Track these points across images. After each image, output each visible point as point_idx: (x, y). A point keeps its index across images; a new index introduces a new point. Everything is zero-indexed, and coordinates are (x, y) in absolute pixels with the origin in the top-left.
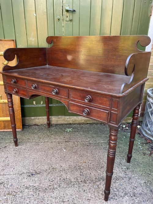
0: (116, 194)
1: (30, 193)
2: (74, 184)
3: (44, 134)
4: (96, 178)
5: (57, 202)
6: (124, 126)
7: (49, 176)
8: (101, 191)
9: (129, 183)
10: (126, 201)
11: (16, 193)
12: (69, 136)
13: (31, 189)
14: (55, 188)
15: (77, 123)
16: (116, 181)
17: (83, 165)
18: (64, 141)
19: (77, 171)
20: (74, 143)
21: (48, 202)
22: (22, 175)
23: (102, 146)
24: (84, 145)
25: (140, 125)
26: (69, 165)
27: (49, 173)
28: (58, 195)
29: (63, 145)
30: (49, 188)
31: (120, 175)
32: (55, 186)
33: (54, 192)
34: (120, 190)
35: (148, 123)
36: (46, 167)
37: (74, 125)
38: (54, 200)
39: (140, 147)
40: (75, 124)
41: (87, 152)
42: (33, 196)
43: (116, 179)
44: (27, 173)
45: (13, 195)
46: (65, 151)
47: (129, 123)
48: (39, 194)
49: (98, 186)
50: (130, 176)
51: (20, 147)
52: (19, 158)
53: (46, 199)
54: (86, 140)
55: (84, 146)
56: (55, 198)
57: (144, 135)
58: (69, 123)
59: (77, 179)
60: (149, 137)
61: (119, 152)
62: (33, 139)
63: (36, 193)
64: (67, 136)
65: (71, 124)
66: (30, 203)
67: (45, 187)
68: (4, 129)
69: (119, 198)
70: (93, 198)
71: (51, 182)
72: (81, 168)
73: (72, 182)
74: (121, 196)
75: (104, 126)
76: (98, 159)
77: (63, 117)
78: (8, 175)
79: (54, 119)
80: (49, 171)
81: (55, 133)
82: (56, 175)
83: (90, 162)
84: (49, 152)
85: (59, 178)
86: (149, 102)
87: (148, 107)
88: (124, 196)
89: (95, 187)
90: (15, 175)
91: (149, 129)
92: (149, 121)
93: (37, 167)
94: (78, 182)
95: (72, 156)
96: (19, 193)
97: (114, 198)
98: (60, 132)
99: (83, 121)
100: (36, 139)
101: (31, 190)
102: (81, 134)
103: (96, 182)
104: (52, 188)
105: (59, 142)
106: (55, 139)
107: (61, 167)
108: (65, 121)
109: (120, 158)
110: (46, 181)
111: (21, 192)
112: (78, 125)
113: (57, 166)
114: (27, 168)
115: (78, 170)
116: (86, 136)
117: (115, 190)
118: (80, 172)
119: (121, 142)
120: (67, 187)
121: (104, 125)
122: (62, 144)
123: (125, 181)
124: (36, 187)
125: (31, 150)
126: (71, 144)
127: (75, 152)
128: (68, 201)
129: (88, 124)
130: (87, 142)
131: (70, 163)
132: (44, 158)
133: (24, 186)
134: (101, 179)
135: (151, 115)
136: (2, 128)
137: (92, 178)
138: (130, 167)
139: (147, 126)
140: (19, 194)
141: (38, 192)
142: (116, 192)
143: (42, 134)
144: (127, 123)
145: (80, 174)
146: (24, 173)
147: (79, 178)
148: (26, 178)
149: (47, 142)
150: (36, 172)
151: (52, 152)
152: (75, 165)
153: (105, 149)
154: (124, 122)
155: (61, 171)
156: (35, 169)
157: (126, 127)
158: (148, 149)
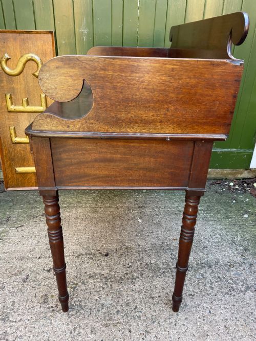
0: (232, 287)
1: (98, 284)
2: (164, 272)
3: (102, 195)
4: (197, 264)
5: (143, 298)
6: (232, 184)
7: (123, 259)
8: (208, 282)
9: (251, 272)
10: (250, 299)
11: (76, 284)
12: (144, 198)
13: (97, 278)
14: (135, 277)
16: (229, 268)
17: (174, 244)
18: (137, 206)
19: (166, 252)
20: (153, 209)
21: (128, 298)
26: (151, 244)
27: (121, 255)
28: (142, 289)
29: (137, 213)
30: (127, 277)
31: (235, 259)
32: (135, 274)
33: (134, 283)
34: (238, 282)
36: (115, 246)
38: (136, 295)
42: (103, 288)
43: (230, 266)
44: (86, 254)
45: (71, 288)
46: (140, 221)
47: (239, 179)
48: (111, 285)
49: (202, 275)
50: (251, 261)
51: (68, 215)
53: (124, 293)
54: (173, 206)
55: (170, 215)
56: (139, 292)
59: (168, 265)
61: (229, 225)
62: (86, 203)
63: (106, 284)
64: (141, 198)
66: (101, 299)
67: (120, 276)
69: (239, 294)
70: (197, 293)
71: (128, 269)
72: (170, 249)
73: (160, 269)
74: (241, 291)
80: (122, 251)
81: (119, 193)
82: (134, 257)
84: (116, 223)
85: (139, 263)
88: (246, 291)
89: (198, 277)
93: (101, 245)
94: (170, 269)
95: (154, 230)
96: (80, 284)
97: (230, 293)
100: (91, 202)
101: (98, 280)
102: (161, 196)
103: (198, 269)
104: (131, 277)
105: (128, 207)
106: (121, 202)
107: (139, 245)
109: (232, 233)
110: (119, 266)
111: (83, 283)
113: (132, 245)
114: (85, 247)
116: (171, 199)
117: (231, 282)
118: (171, 254)
119: (229, 209)
120: (153, 276)
122: (133, 210)
123: (244, 269)
124: (106, 275)
125: (86, 219)
126: (148, 211)
127: (157, 224)
128: (159, 296)
130: (174, 208)
131: (152, 240)
132: (110, 233)
133: (86, 275)
134: (206, 264)
136: (33, 184)
138: (250, 247)
140: (80, 287)
141: (109, 284)
142: (232, 284)
144: (236, 179)
145: (171, 258)
146: (81, 254)
148: (88, 263)
149: (110, 207)
150: (101, 253)
151: (120, 223)
152: (161, 243)
153: (206, 220)
154: (230, 177)
155: (140, 251)
156: (98, 248)
157: (234, 185)
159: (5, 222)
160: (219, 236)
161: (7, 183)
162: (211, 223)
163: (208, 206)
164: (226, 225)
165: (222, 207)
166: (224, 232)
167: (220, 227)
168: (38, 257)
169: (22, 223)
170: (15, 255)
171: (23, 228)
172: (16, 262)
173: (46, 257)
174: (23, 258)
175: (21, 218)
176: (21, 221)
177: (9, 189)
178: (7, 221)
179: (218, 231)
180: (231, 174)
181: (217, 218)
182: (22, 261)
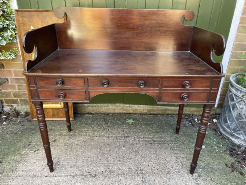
3: (99, 126)
7: (106, 180)
12: (129, 130)
15: (139, 113)
17: (145, 169)
18: (123, 136)
19: (139, 176)
20: (135, 138)
22: (75, 177)
23: (168, 145)
24: (146, 143)
25: (216, 118)
26: (129, 168)
27: (106, 177)
29: (122, 142)
35: (227, 118)
36: (102, 169)
37: (135, 115)
39: (216, 148)
41: (150, 152)
44: (80, 175)
46: (123, 149)
52: (70, 156)
54: (150, 136)
57: (220, 132)
58: (128, 112)
60: (227, 135)
62: (86, 132)
64: (127, 129)
65: (130, 114)
68: (53, 118)
72: (143, 173)
75: (172, 118)
76: (163, 162)
77: (122, 105)
78: (59, 176)
79: (110, 107)
80: (106, 174)
81: (112, 125)
82: (114, 179)
83: (154, 165)
84: (105, 150)
86: (231, 93)
87: (229, 99)
90: (66, 178)
91: (229, 126)
92: (229, 116)
93: (92, 168)
95: (133, 157)
98: (118, 123)
99: (146, 111)
100: (90, 131)
102: (142, 128)
105: (116, 137)
106: (112, 133)
107: (120, 169)
108: (124, 110)
112: (140, 116)
113: (115, 168)
114: (80, 169)
116: (149, 130)
118: (142, 178)
119: (192, 140)
121: (172, 116)
122: (120, 139)
125: (84, 145)
126: (131, 140)
127: (136, 152)
129: (151, 114)
130: (150, 138)
131: (130, 165)
132: (100, 158)
135: (233, 110)
136: (51, 116)
139: (226, 122)
143: (97, 126)
145: (142, 181)
146: (76, 175)
148: (80, 182)
149: (103, 136)
150: (91, 175)
151: (108, 150)
152: (136, 168)
153: (172, 149)
154: (196, 113)
155: (119, 174)
156: (89, 171)
157: (198, 120)
158: (226, 151)
159: (27, 146)
161: (32, 115)
162: (176, 152)
163: (176, 137)
164: (187, 154)
165: (187, 139)
166: (185, 160)
167: (183, 156)
168: (45, 175)
169: (39, 147)
170: (30, 174)
171: (38, 151)
172: (30, 179)
173: (51, 176)
174: (34, 176)
175: (39, 143)
176: (38, 145)
177: (34, 119)
178: (29, 145)
179: (181, 159)
180: (196, 111)
181: (182, 148)
182: (34, 179)
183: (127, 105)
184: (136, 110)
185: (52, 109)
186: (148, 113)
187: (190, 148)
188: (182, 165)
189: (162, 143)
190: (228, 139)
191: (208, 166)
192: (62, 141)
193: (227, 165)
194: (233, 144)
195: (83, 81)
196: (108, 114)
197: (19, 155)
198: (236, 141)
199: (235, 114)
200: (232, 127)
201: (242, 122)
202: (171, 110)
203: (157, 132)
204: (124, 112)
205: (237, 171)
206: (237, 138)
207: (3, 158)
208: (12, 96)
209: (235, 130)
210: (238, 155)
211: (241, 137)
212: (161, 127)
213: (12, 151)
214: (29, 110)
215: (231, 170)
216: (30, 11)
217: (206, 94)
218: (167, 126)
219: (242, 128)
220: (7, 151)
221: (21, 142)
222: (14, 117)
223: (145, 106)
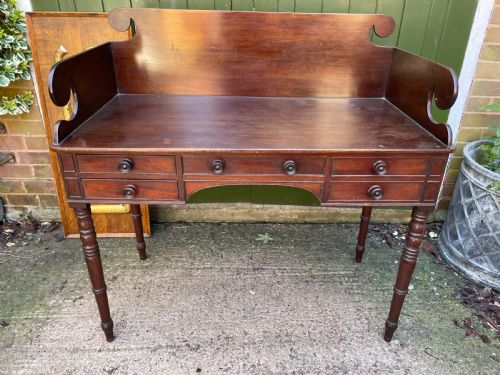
3: (202, 247)
4: (328, 367)
6: (396, 232)
7: (219, 356)
12: (263, 255)
15: (281, 220)
17: (296, 332)
18: (251, 267)
19: (284, 346)
20: (274, 273)
22: (158, 351)
23: (341, 284)
24: (297, 280)
25: (435, 230)
26: (264, 331)
27: (218, 349)
29: (249, 278)
31: (385, 361)
35: (458, 231)
36: (211, 333)
37: (274, 226)
39: (435, 289)
40: (275, 223)
41: (305, 298)
43: (375, 372)
44: (167, 347)
46: (252, 293)
50: (407, 365)
52: (146, 308)
54: (304, 267)
55: (298, 283)
57: (444, 259)
58: (261, 219)
59: (284, 368)
60: (456, 264)
62: (177, 261)
64: (258, 253)
65: (264, 222)
68: (108, 232)
71: (224, 373)
72: (291, 341)
75: (347, 231)
76: (331, 318)
77: (247, 205)
78: (125, 350)
79: (224, 210)
80: (219, 343)
81: (228, 245)
82: (235, 354)
83: (313, 324)
84: (216, 296)
85: (241, 364)
86: (465, 182)
87: (462, 192)
90: (140, 352)
91: (460, 245)
92: (461, 228)
93: (190, 332)
95: (272, 309)
98: (239, 242)
99: (296, 217)
100: (184, 259)
102: (289, 251)
105: (238, 269)
106: (228, 261)
107: (246, 334)
108: (253, 216)
110: (212, 368)
112: (283, 226)
113: (237, 332)
114: (167, 334)
115: (286, 344)
116: (302, 256)
118: (291, 350)
119: (387, 274)
121: (347, 227)
122: (245, 274)
125: (174, 287)
126: (266, 276)
129: (306, 223)
130: (305, 272)
131: (265, 325)
132: (206, 311)
134: (339, 368)
135: (469, 213)
137: (318, 366)
138: (410, 342)
139: (455, 237)
143: (198, 247)
145: (291, 356)
146: (160, 347)
147: (287, 365)
148: (167, 361)
149: (211, 268)
150: (188, 345)
151: (222, 296)
152: (278, 331)
153: (350, 293)
154: (395, 220)
155: (245, 344)
156: (186, 337)
157: (400, 234)
158: (453, 296)
159: (58, 290)
160: (366, 321)
161: (67, 227)
162: (357, 298)
163: (357, 269)
164: (378, 302)
165: (377, 272)
166: (374, 313)
167: (369, 305)
168: (98, 348)
169: (82, 293)
170: (66, 345)
171: (82, 301)
172: (66, 355)
173: (109, 350)
174: (76, 350)
175: (81, 285)
176: (81, 289)
177: (70, 236)
178: (62, 288)
179: (366, 312)
180: (395, 216)
181: (367, 289)
182: (75, 356)
183: (258, 206)
184: (276, 215)
185: (106, 214)
186: (300, 220)
187: (383, 291)
188: (369, 324)
189: (328, 280)
190: (459, 271)
191: (420, 326)
192: (127, 278)
193: (456, 323)
194: (470, 282)
195: (172, 162)
196: (219, 224)
197: (42, 310)
198: (475, 276)
199: (472, 222)
200: (467, 247)
201: (486, 238)
202: (346, 215)
203: (318, 259)
204: (252, 218)
205: (476, 334)
206: (477, 269)
207: (10, 315)
208: (24, 188)
209: (471, 254)
210: (479, 302)
211: (484, 266)
212: (326, 249)
213: (29, 300)
214: (59, 216)
215: (464, 332)
216: (58, 15)
217: (417, 186)
218: (337, 247)
219: (487, 250)
220: (17, 301)
221: (46, 282)
222: (29, 231)
223: (293, 207)
